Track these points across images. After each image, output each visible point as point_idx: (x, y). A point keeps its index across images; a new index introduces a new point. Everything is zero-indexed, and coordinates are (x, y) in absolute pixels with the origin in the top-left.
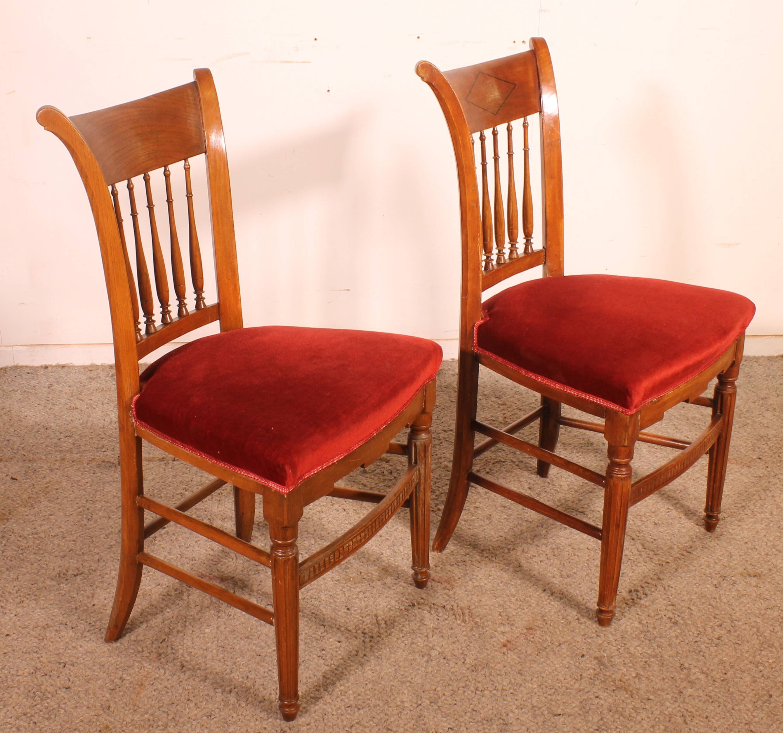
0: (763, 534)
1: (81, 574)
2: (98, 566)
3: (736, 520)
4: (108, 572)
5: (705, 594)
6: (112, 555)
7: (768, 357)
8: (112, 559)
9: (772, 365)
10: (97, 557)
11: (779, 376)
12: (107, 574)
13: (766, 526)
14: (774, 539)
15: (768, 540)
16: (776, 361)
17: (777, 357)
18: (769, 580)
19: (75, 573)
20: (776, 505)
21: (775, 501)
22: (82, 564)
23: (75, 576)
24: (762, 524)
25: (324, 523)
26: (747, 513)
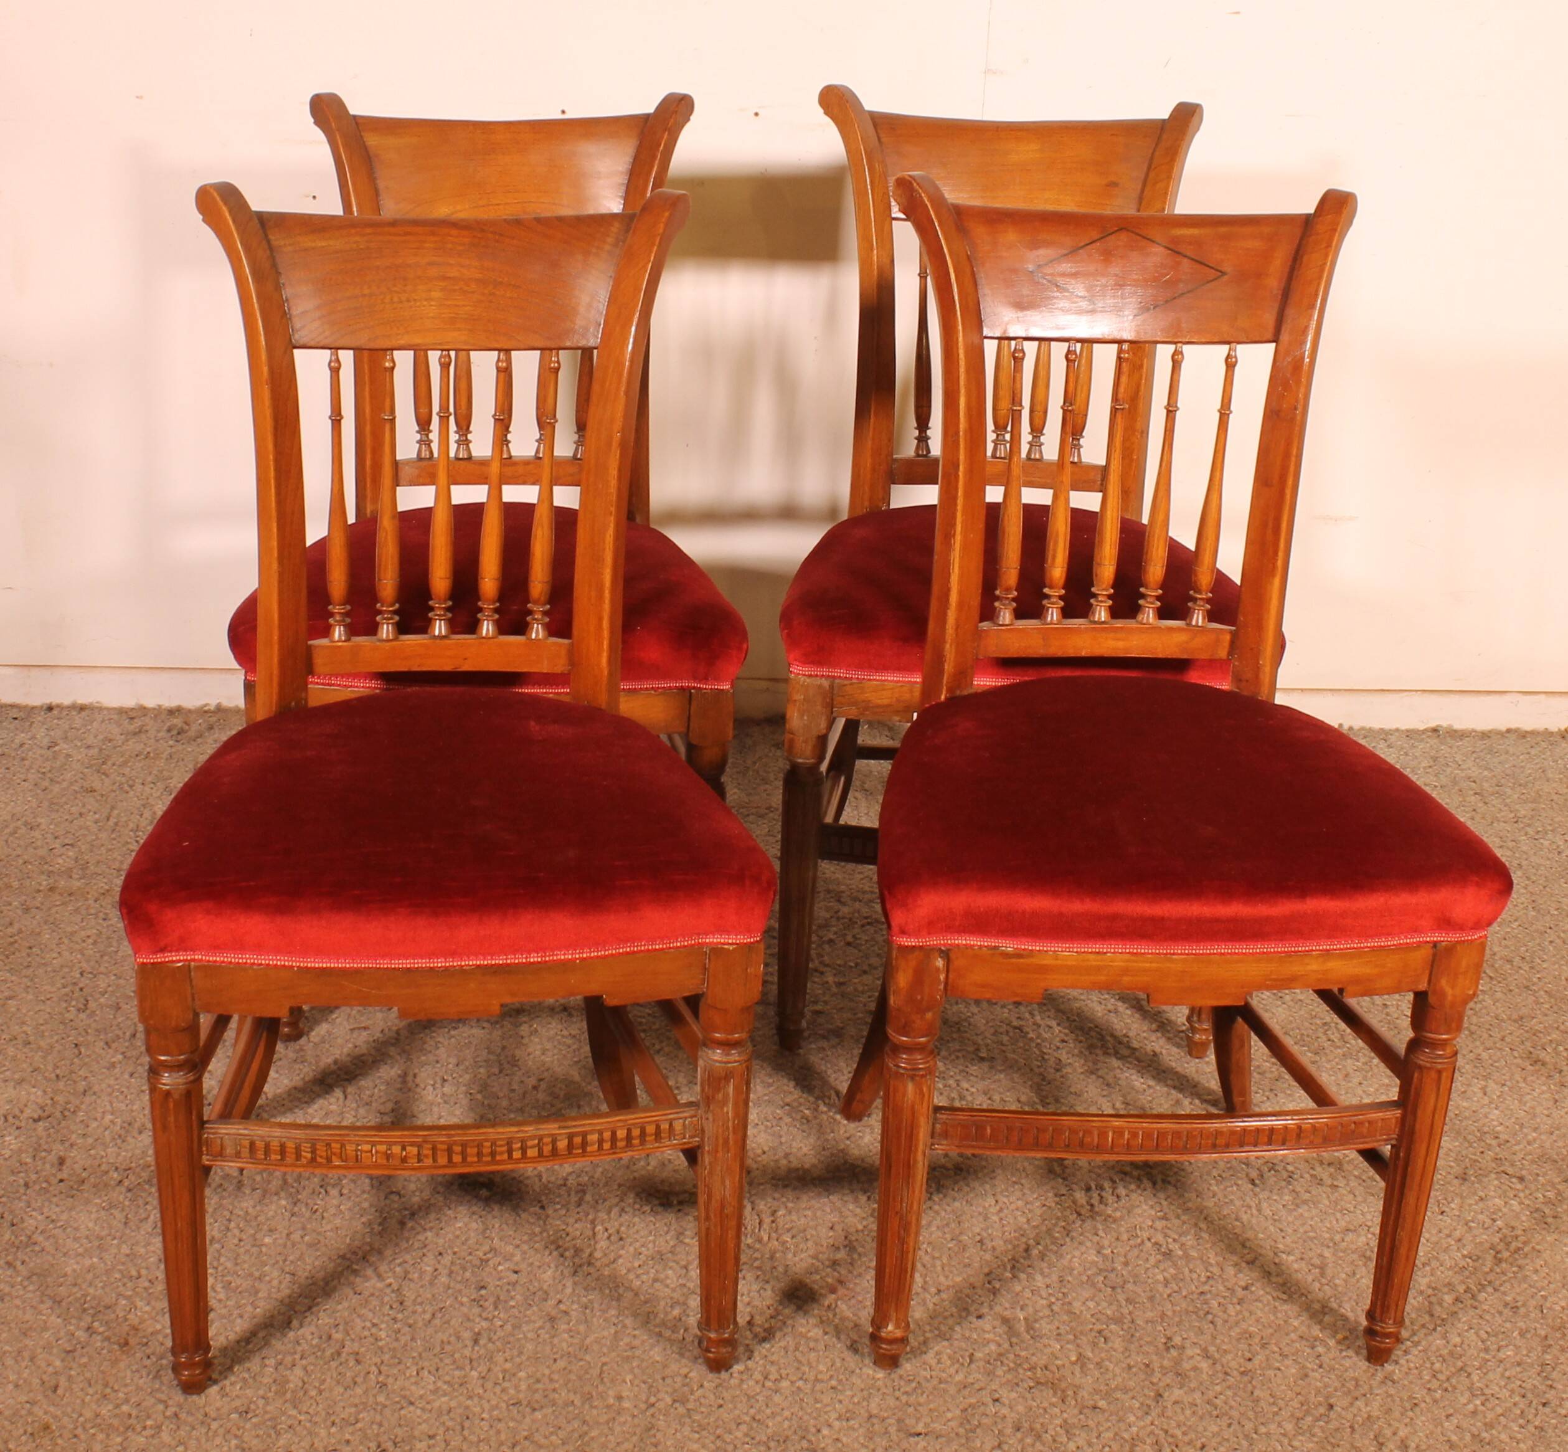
0: (1356, 1081)
1: (49, 1117)
2: (82, 1103)
3: (1309, 1051)
4: (99, 1115)
5: (1232, 1197)
6: (112, 1082)
7: (1408, 731)
8: (109, 1090)
9: (1413, 746)
10: (82, 1085)
11: (1425, 768)
12: (96, 1119)
13: (1365, 1064)
14: (1377, 1090)
15: (1364, 1091)
16: (1422, 740)
17: (1424, 731)
18: (1356, 1173)
19: (36, 1116)
20: (1389, 1023)
21: (1387, 1014)
22: (52, 1099)
23: (35, 1121)
24: (1358, 1061)
25: (522, 1033)
26: (1332, 1037)
